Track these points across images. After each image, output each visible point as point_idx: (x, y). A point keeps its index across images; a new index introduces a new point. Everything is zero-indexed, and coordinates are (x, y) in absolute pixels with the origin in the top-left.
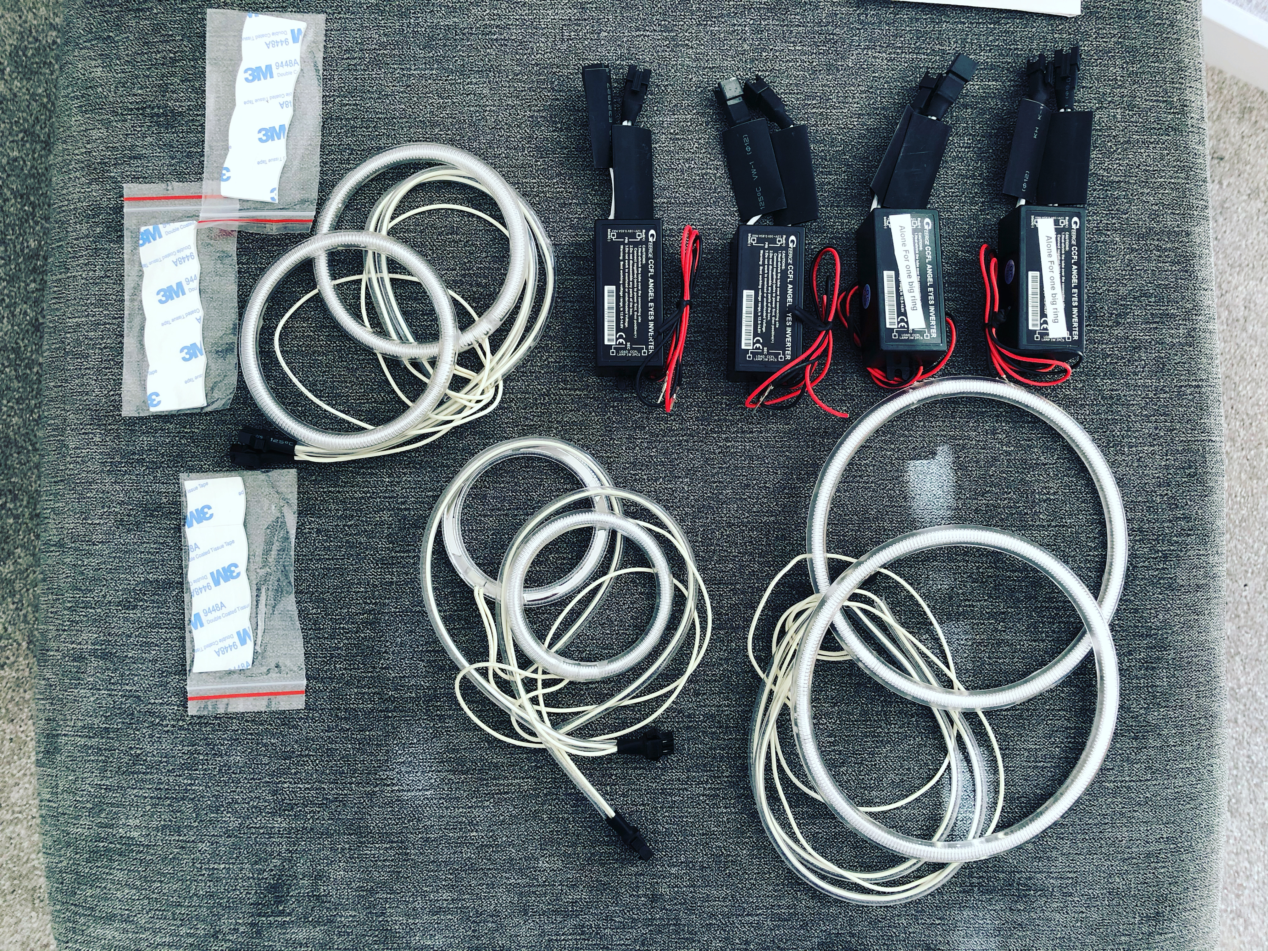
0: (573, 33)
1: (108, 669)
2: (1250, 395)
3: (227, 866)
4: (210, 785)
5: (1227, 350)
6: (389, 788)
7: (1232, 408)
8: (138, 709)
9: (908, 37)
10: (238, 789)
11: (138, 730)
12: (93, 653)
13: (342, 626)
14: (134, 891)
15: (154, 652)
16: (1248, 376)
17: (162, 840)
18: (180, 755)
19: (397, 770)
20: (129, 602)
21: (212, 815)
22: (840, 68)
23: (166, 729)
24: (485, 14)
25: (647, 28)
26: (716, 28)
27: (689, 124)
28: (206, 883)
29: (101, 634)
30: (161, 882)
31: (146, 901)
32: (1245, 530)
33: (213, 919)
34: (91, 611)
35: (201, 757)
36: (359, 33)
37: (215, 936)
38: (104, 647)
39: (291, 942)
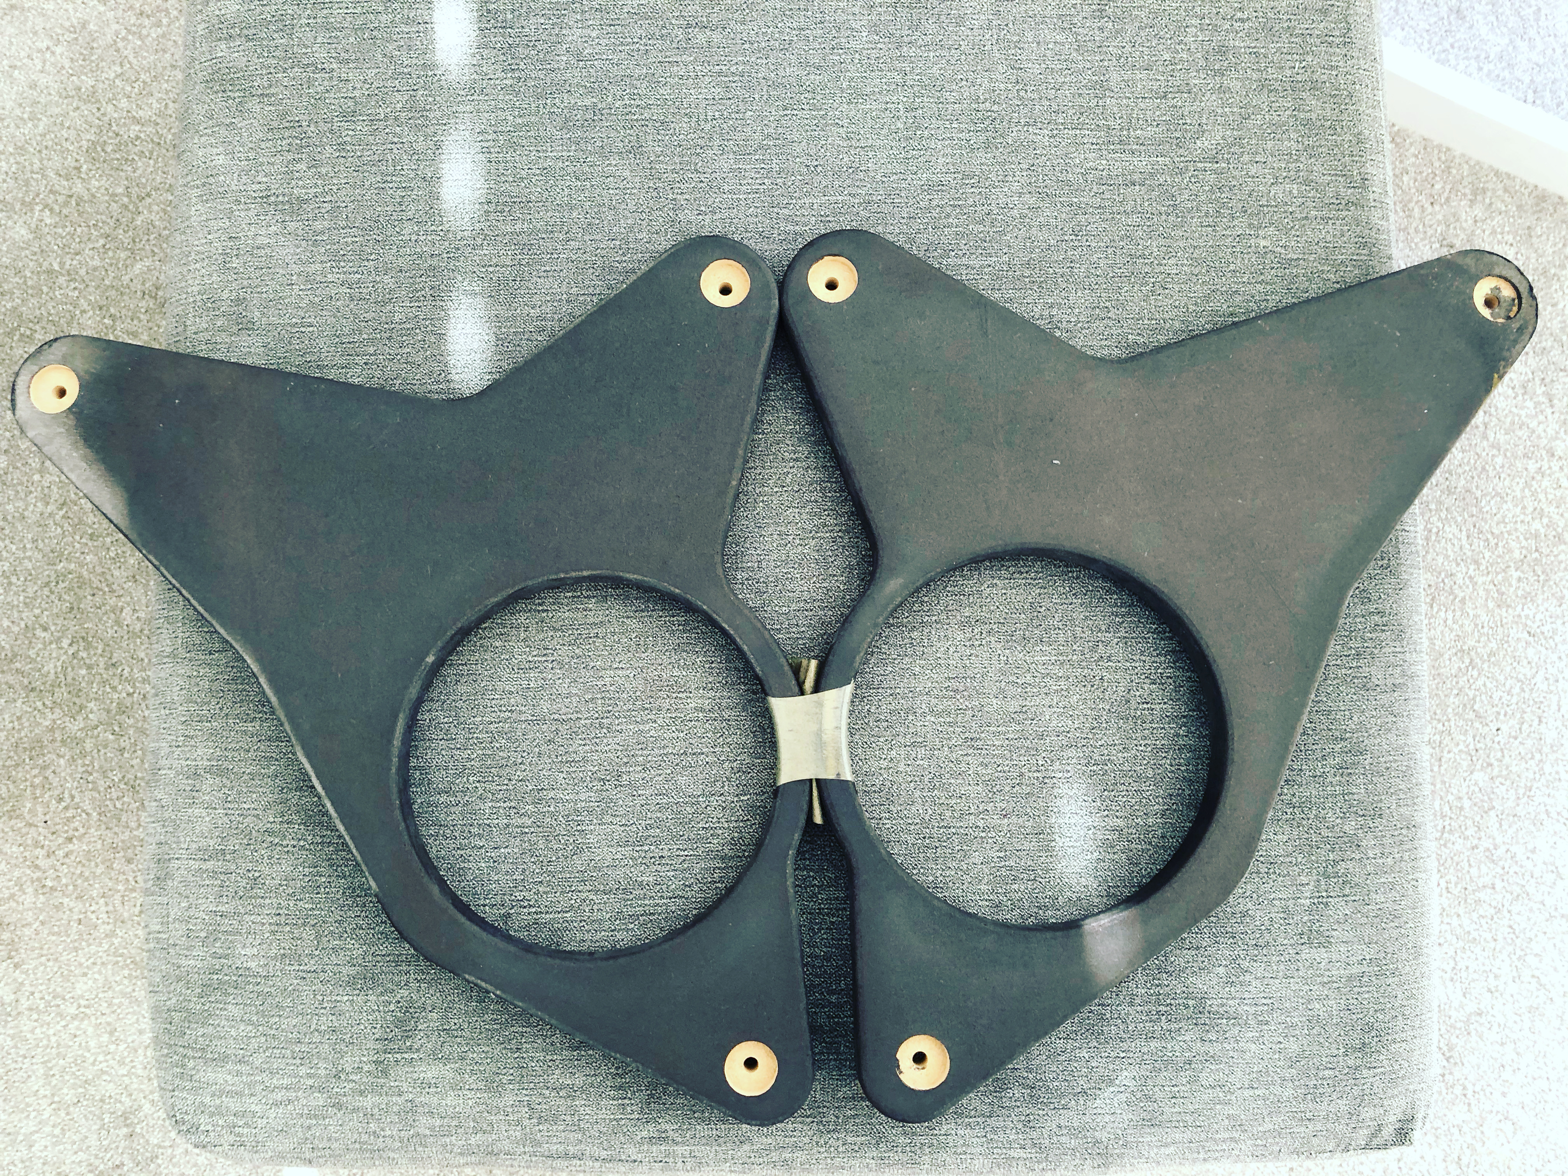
0: (717, 113)
1: (225, 787)
2: (1494, 511)
3: (351, 998)
4: (333, 909)
5: (1466, 461)
6: (525, 910)
7: (1475, 526)
8: (256, 828)
9: (1071, 112)
10: (363, 913)
11: (256, 851)
12: (209, 770)
13: (475, 735)
14: (250, 1028)
15: (274, 767)
16: (1491, 490)
17: (281, 971)
18: (301, 877)
19: (534, 890)
20: (248, 714)
21: (335, 943)
22: (999, 146)
23: (286, 849)
24: (624, 93)
25: (795, 107)
26: (868, 106)
27: (841, 205)
28: (327, 1017)
29: (218, 749)
30: (280, 1016)
31: (263, 1039)
32: (1495, 665)
33: (336, 1056)
34: (206, 724)
35: (323, 879)
36: (493, 114)
37: (337, 1077)
38: (220, 763)
39: (419, 1081)
